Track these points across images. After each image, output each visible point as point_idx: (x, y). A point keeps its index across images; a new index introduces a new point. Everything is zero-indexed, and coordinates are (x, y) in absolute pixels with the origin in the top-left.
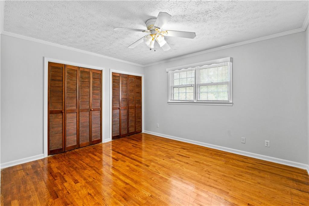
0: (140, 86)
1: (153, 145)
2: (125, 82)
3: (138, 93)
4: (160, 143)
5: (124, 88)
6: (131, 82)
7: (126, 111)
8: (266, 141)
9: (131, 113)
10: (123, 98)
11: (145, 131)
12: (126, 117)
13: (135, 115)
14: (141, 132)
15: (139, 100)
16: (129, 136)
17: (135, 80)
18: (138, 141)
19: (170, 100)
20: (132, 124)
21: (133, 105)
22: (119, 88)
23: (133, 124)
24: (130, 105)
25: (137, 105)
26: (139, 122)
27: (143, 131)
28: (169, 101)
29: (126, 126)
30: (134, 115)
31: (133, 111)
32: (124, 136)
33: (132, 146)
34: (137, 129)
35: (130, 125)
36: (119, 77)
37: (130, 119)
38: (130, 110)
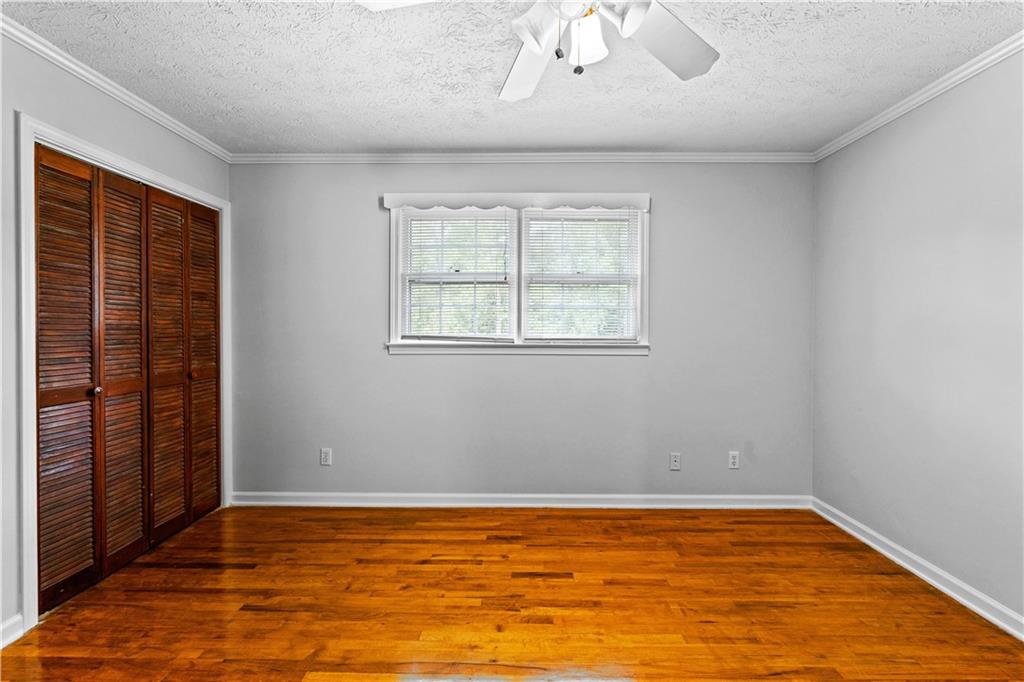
0: (209, 260)
1: (360, 561)
2: (127, 228)
3: (201, 296)
4: (382, 542)
5: (126, 262)
6: (166, 234)
7: (135, 405)
8: (732, 453)
9: (162, 410)
10: (118, 327)
11: (237, 498)
12: (136, 442)
13: (187, 421)
14: (219, 505)
15: (208, 337)
16: (153, 548)
17: (185, 226)
18: (252, 566)
19: (403, 337)
20: (167, 471)
21: (175, 368)
22: (91, 262)
23: (177, 472)
24: (160, 367)
25: (195, 365)
26: (208, 453)
27: (230, 498)
28: (397, 340)
29: (135, 499)
30: (179, 422)
31: (176, 398)
32: (125, 560)
33: (244, 609)
34: (199, 492)
35: (158, 482)
36: (90, 186)
37: (161, 445)
38: (163, 398)
